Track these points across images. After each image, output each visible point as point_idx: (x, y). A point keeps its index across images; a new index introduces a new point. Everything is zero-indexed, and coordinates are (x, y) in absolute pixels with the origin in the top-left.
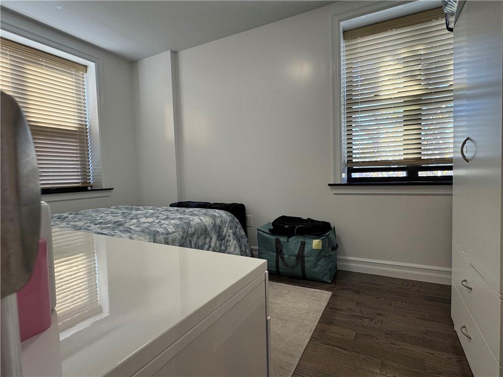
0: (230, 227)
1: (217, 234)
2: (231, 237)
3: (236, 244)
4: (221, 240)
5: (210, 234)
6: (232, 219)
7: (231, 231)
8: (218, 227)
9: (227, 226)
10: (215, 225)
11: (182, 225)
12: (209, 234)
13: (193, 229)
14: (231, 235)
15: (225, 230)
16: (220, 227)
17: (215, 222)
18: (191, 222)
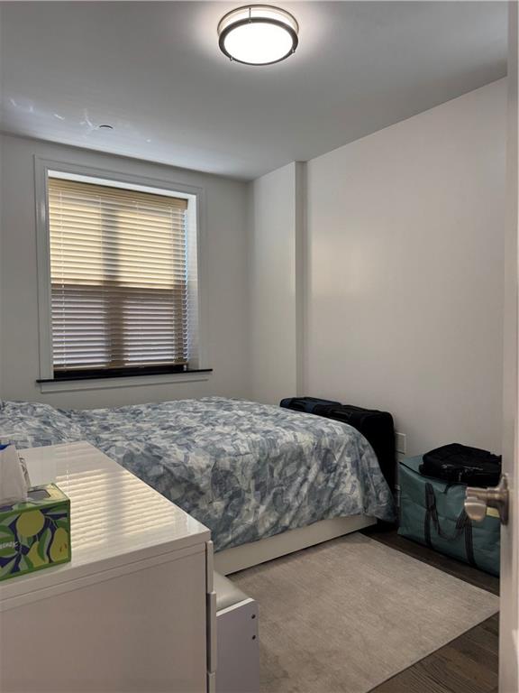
0: (349, 452)
1: (320, 462)
2: (348, 469)
3: (355, 482)
4: (329, 472)
5: (308, 461)
6: (355, 440)
7: (348, 460)
8: (323, 451)
9: (341, 449)
10: (318, 447)
11: (263, 443)
12: (305, 460)
13: (278, 451)
14: (349, 465)
15: (338, 456)
16: (328, 451)
17: (319, 442)
18: (279, 441)
